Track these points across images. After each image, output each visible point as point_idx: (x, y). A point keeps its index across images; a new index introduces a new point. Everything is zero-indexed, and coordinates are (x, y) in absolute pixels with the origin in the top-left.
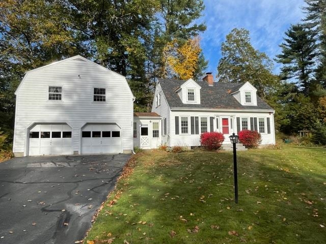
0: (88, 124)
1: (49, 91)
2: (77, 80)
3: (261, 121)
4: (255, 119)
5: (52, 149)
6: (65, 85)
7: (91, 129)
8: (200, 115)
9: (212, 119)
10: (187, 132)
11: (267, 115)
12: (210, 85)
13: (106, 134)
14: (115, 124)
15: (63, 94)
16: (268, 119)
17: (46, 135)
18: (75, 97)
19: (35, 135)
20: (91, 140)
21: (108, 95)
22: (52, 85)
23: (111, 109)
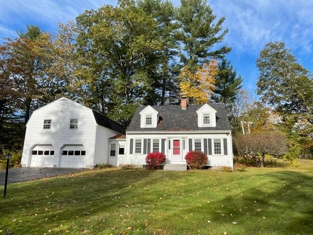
0: (66, 145)
1: (45, 123)
2: (60, 114)
3: (216, 142)
4: (210, 140)
5: (43, 163)
6: (53, 118)
7: (67, 149)
8: (152, 137)
9: (163, 140)
10: (140, 152)
11: (225, 136)
12: (183, 109)
13: (77, 153)
14: (82, 145)
15: (52, 124)
16: (225, 140)
17: (40, 153)
18: (58, 126)
19: (34, 153)
20: (67, 156)
21: (79, 124)
22: (46, 119)
23: (80, 134)
